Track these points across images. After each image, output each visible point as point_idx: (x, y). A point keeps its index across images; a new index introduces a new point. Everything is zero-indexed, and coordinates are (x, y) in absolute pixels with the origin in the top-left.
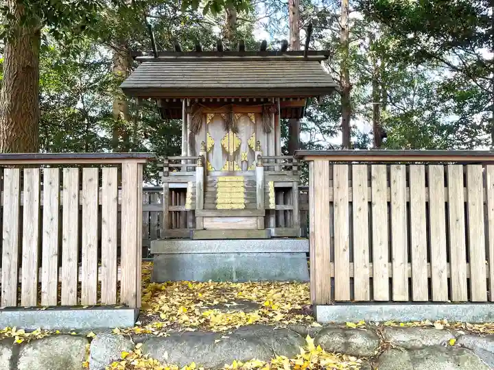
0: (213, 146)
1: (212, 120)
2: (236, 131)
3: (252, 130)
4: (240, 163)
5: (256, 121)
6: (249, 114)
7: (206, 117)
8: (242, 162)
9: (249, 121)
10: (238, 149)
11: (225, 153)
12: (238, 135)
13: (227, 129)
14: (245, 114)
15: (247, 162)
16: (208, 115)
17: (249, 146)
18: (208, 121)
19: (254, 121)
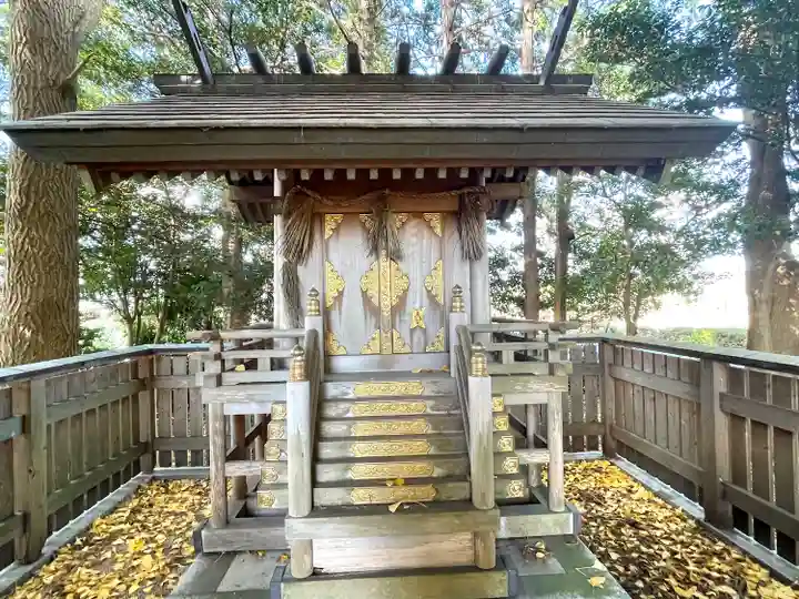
0: (341, 294)
1: (336, 230)
2: (395, 256)
3: (435, 254)
4: (406, 334)
5: (443, 231)
6: (427, 216)
7: (322, 222)
8: (412, 331)
9: (426, 232)
10: (403, 299)
11: (372, 309)
12: (401, 265)
13: (375, 250)
14: (418, 215)
15: (425, 331)
16: (328, 217)
17: (429, 292)
18: (328, 233)
19: (438, 230)
